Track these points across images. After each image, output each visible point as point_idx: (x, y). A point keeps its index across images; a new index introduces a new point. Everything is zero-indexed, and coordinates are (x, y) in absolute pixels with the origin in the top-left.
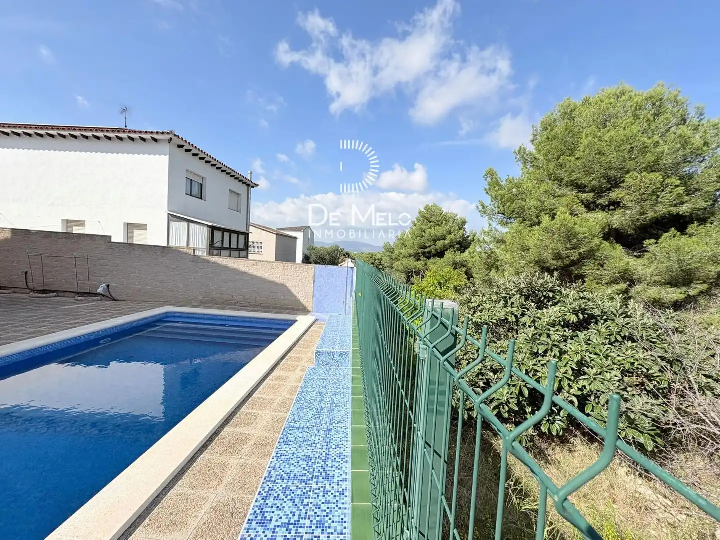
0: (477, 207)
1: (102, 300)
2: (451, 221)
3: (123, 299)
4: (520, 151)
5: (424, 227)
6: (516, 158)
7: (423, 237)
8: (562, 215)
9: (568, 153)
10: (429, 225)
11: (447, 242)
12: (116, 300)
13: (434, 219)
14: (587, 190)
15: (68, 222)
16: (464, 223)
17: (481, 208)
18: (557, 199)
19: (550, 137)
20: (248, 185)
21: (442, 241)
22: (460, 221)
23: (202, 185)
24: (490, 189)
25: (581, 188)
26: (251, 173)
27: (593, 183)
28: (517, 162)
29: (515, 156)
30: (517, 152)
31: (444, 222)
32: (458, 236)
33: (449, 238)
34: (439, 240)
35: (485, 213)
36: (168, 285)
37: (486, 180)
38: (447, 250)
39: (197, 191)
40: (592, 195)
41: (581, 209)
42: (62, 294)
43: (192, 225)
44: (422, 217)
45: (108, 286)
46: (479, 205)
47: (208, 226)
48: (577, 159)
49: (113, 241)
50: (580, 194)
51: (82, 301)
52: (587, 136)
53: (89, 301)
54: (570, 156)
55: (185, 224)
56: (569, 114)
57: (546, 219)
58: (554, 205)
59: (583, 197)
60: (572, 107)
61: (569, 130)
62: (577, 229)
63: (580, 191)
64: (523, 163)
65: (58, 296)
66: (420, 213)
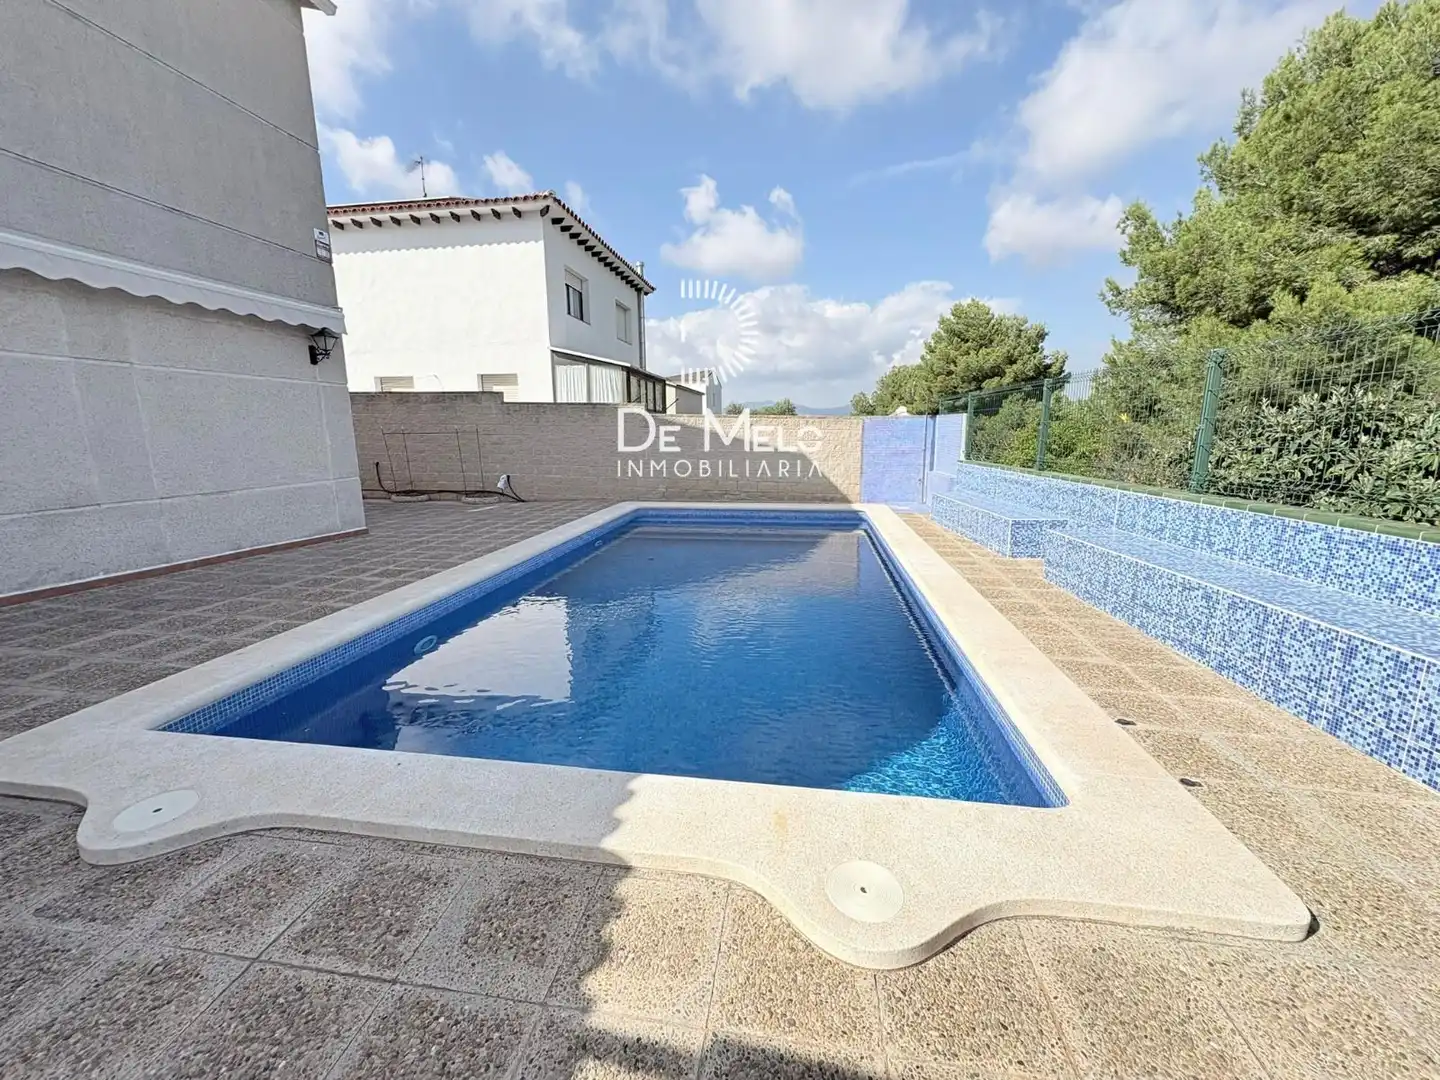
0: (1102, 294)
1: (501, 502)
2: (1012, 334)
3: (532, 498)
4: (1214, 153)
5: (953, 353)
6: (1202, 172)
7: (950, 373)
8: (1323, 288)
9: (1337, 145)
10: (965, 346)
11: (1007, 380)
12: (523, 501)
13: (972, 334)
14: (1382, 227)
15: (382, 380)
16: (1042, 336)
17: (1110, 297)
18: (1303, 255)
19: (1293, 113)
20: (639, 290)
21: (997, 379)
22: (1032, 333)
23: (581, 294)
24: (1133, 251)
25: (1364, 224)
26: (642, 266)
27: (1397, 211)
28: (1205, 180)
29: (1198, 166)
30: (1205, 158)
31: (997, 339)
32: (1027, 365)
33: (1011, 371)
34: (987, 377)
35: (1121, 305)
36: (607, 470)
37: (1123, 232)
38: (1006, 397)
39: (576, 304)
40: (1392, 237)
41: (1361, 274)
42: (437, 496)
43: (593, 368)
44: (947, 331)
45: (508, 477)
46: (1105, 289)
47: (623, 368)
48: (1362, 157)
49: (505, 400)
50: (1359, 238)
51: (475, 503)
52: (1390, 102)
53: (485, 503)
54: (1343, 152)
55: (582, 368)
56: (1341, 52)
57: (1283, 304)
58: (1296, 269)
59: (1369, 245)
60: (1348, 34)
61: (1345, 93)
62: (1363, 316)
63: (1360, 233)
64: (1217, 182)
65: (430, 500)
66: (942, 321)
